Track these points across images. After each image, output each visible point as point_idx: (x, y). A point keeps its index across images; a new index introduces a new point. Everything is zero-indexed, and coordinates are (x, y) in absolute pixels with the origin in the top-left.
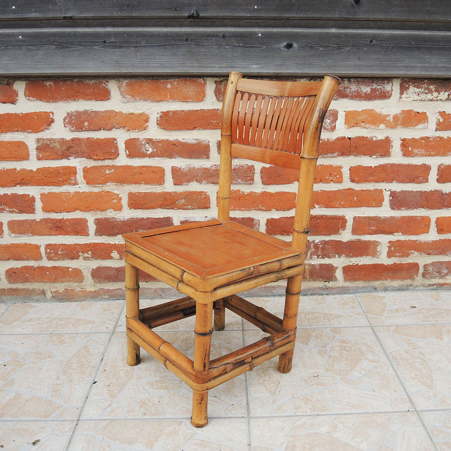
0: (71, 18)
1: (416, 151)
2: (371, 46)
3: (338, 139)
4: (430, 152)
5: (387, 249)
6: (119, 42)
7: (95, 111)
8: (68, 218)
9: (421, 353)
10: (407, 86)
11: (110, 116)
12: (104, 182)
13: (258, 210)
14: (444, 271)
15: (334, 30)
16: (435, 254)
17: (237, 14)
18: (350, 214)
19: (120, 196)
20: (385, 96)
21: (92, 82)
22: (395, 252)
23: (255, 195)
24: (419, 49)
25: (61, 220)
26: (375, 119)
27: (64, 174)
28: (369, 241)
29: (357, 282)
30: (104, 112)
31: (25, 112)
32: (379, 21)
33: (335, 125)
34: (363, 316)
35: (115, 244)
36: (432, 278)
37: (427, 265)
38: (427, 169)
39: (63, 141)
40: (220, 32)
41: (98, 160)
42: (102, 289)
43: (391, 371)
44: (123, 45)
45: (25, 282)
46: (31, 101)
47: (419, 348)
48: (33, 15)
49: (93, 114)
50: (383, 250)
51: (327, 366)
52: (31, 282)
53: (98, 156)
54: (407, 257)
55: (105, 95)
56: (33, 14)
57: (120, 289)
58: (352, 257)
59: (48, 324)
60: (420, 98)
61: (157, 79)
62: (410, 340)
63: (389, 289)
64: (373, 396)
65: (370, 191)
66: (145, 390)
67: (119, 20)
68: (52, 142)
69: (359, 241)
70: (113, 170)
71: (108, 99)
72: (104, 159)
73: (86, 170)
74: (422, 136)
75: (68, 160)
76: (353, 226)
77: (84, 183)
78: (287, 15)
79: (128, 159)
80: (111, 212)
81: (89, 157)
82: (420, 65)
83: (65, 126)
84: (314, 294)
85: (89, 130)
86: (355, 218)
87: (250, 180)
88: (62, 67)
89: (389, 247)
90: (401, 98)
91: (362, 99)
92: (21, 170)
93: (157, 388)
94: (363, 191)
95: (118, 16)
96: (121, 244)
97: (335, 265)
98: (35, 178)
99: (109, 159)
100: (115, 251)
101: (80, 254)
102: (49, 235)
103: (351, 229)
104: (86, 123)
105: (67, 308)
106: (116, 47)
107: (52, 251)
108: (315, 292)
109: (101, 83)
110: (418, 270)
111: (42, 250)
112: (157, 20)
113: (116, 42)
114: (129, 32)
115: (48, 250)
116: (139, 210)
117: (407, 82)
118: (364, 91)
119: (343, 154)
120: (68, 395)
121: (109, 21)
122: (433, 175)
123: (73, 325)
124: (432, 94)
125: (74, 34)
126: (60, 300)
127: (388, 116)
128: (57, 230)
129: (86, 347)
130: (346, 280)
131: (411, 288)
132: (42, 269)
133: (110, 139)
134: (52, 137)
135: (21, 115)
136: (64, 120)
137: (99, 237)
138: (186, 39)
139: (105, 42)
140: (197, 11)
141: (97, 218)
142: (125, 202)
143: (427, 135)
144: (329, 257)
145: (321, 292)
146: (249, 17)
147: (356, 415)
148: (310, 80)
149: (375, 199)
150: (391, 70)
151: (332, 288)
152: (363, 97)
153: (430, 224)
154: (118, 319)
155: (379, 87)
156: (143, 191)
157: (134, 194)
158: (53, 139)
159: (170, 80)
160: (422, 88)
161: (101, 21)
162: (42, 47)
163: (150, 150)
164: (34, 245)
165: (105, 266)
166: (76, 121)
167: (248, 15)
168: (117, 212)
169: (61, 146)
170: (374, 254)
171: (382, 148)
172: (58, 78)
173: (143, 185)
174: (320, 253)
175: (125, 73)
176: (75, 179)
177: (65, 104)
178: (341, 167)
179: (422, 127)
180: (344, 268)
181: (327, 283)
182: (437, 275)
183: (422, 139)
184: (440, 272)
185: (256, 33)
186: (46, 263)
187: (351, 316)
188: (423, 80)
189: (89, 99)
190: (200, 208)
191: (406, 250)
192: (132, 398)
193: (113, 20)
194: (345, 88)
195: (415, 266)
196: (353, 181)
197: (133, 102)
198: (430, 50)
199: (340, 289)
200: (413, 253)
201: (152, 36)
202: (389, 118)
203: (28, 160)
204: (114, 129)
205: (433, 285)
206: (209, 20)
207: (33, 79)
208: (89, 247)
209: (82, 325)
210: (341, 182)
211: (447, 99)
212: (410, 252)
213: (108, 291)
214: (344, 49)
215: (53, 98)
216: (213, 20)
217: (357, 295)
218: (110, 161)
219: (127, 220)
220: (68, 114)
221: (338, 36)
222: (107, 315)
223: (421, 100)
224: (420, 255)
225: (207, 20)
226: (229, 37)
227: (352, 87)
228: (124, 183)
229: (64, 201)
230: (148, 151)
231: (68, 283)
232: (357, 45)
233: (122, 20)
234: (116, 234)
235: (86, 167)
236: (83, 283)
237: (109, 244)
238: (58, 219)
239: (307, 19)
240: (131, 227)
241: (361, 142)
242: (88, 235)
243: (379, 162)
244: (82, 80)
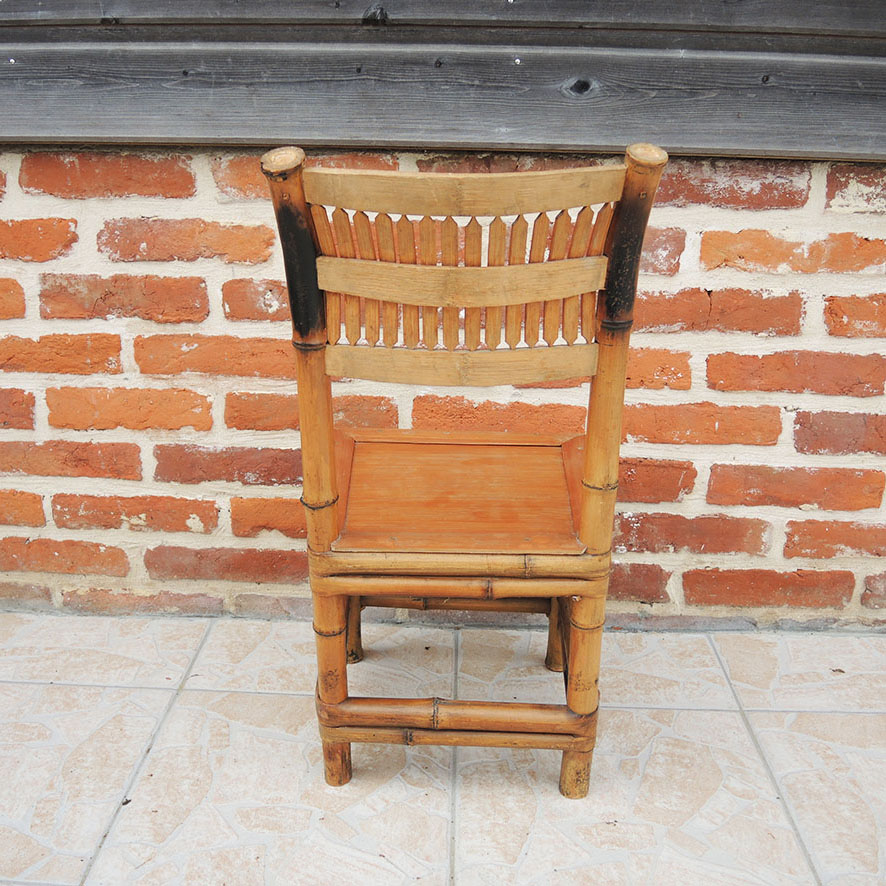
0: (117, 21)
1: (858, 325)
2: (765, 88)
3: (683, 293)
5: (785, 540)
6: (216, 73)
7: (162, 221)
8: (102, 441)
9: (854, 782)
10: (843, 180)
11: (193, 231)
12: (177, 370)
15: (682, 54)
17: (469, 16)
18: (703, 458)
19: (209, 399)
20: (792, 200)
21: (158, 158)
22: (801, 545)
23: (497, 409)
24: (873, 97)
25: (87, 444)
26: (768, 251)
27: (96, 350)
28: (744, 520)
29: (713, 608)
30: (181, 222)
31: (20, 219)
32: (784, 34)
33: (678, 262)
34: (722, 683)
35: (195, 501)
36: (881, 607)
37: (874, 578)
38: (879, 365)
39: (94, 282)
40: (433, 54)
41: (166, 322)
42: (166, 593)
43: (784, 822)
44: (224, 80)
45: (12, 569)
46: (32, 195)
47: (848, 769)
48: (39, 15)
49: (157, 226)
50: (776, 540)
51: (637, 799)
52: (23, 571)
53: (166, 315)
54: (828, 557)
55: (183, 187)
56: (40, 12)
57: (203, 595)
58: (705, 552)
59: (49, 663)
60: (871, 208)
62: (829, 748)
63: (785, 626)
65: (749, 409)
66: (230, 827)
67: (218, 27)
68: (73, 282)
69: (722, 518)
70: (196, 345)
71: (191, 195)
72: (179, 322)
73: (139, 343)
74: (872, 292)
75: (104, 322)
76: (709, 486)
77: (135, 371)
78: (579, 20)
79: (227, 323)
80: (189, 433)
81: (148, 317)
82: (875, 134)
83: (99, 250)
84: (618, 629)
85: (149, 258)
86: (714, 468)
88: (95, 126)
89: (788, 534)
90: (828, 205)
91: (740, 207)
92: (9, 339)
93: (257, 826)
94: (736, 408)
95: (213, 19)
96: (207, 502)
97: (666, 569)
98: (36, 355)
99: (189, 321)
100: (194, 516)
101: (123, 517)
102: (60, 475)
103: (705, 492)
104: (144, 245)
105: (92, 629)
106: (208, 84)
107: (66, 510)
108: (621, 625)
109: (176, 160)
110: (852, 587)
111: (47, 505)
112: (297, 28)
113: (210, 74)
114: (237, 52)
115: (59, 507)
116: (247, 431)
117: (843, 170)
118: (746, 189)
119: (693, 326)
120: (66, 827)
121: (194, 27)
123: (98, 668)
125: (123, 56)
126: (80, 611)
127: (798, 245)
128: (76, 466)
129: (118, 719)
130: (688, 602)
131: (834, 626)
132: (45, 544)
133: (192, 279)
134: (73, 273)
135: (10, 224)
136: (99, 237)
137: (163, 484)
138: (358, 68)
139: (185, 72)
140: (382, 9)
141: (160, 444)
142: (218, 413)
143: (885, 290)
144: (653, 551)
145: (633, 625)
146: (497, 21)
149: (763, 429)
150: (807, 144)
151: (657, 618)
152: (743, 202)
153: (883, 487)
154: (194, 660)
155: (779, 181)
156: (257, 392)
157: (238, 398)
158: (75, 277)
159: (320, 157)
160: (878, 184)
161: (179, 28)
162: (56, 82)
163: (275, 305)
164: (31, 495)
165: (173, 545)
166: (123, 240)
167: (494, 18)
168: (202, 433)
169: (90, 291)
170: (755, 548)
171: (783, 315)
172: (89, 148)
173: (256, 378)
174: (633, 540)
175: (226, 139)
176: (118, 361)
177: (102, 204)
178: (687, 355)
179: (873, 272)
180: (685, 576)
181: (646, 607)
183: (872, 298)
185: (509, 58)
186: (53, 533)
187: (698, 685)
188: (880, 168)
189: (151, 195)
191: (827, 543)
192: (202, 845)
193: (204, 27)
194: (703, 181)
195: (846, 579)
196: (712, 386)
197: (241, 201)
199: (676, 620)
200: (842, 551)
201: (285, 61)
202: (800, 251)
203: (23, 317)
204: (200, 259)
205: (884, 622)
206: (408, 28)
207: (38, 150)
208: (141, 504)
209: (116, 669)
210: (686, 388)
213: (179, 598)
214: (704, 95)
215: (77, 190)
216: (416, 28)
217: (712, 636)
218: (191, 325)
219: (222, 452)
220: (107, 224)
221: (693, 65)
222: (172, 649)
223: (875, 212)
224: (858, 555)
225: (403, 28)
226: (451, 65)
227: (718, 179)
228: (217, 372)
229: (94, 407)
230: (271, 306)
231: (97, 577)
232: (733, 85)
233: (223, 27)
234: (198, 480)
235: (140, 336)
236: (127, 579)
237: (182, 499)
238: (79, 444)
239: (623, 28)
240: (229, 466)
241: (735, 301)
242: (141, 479)
243: (773, 346)
244: (139, 154)
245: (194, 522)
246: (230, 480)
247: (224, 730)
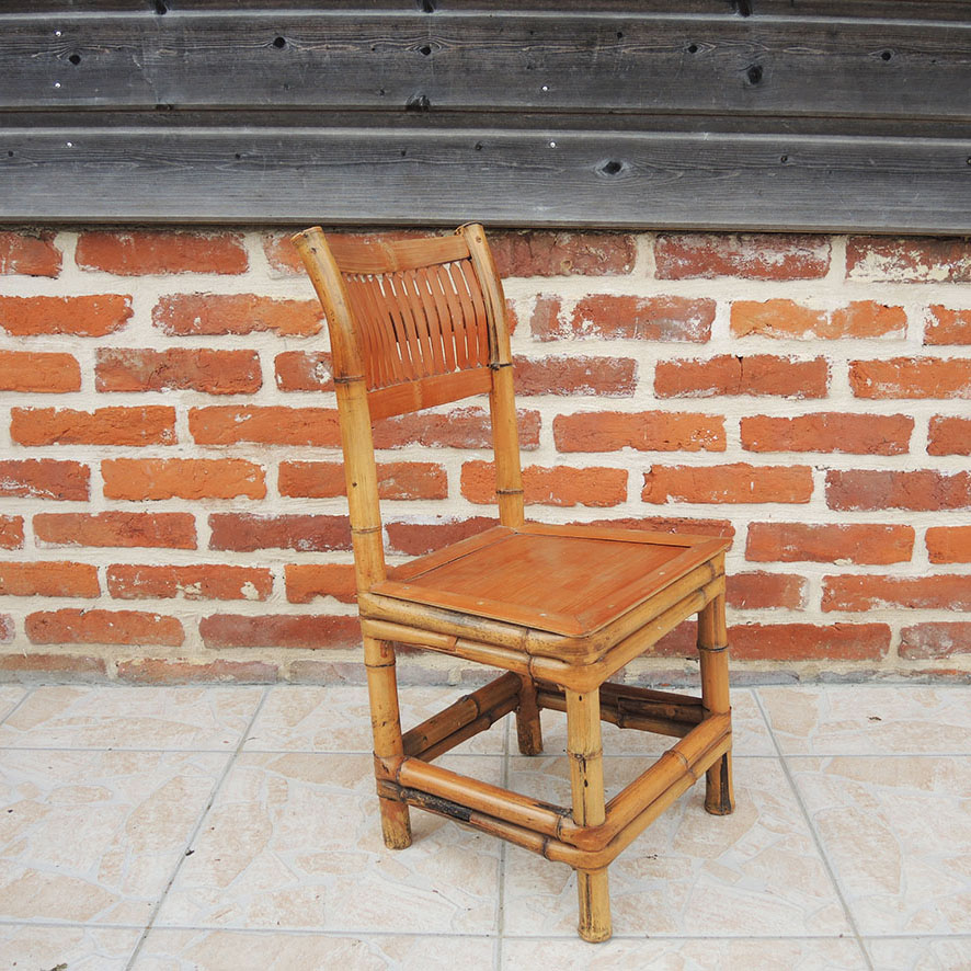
0: (171, 107)
1: (882, 387)
2: (784, 168)
3: (715, 360)
4: (911, 390)
5: (821, 594)
6: (266, 157)
7: (216, 296)
8: (157, 512)
9: (882, 817)
10: (861, 251)
11: (246, 306)
12: (232, 440)
13: (547, 504)
14: (944, 644)
15: (706, 137)
16: (925, 607)
17: (506, 103)
18: (741, 517)
19: (263, 468)
20: (814, 271)
21: (211, 236)
22: (838, 599)
23: (542, 473)
24: (885, 174)
25: (142, 515)
26: (794, 319)
27: (151, 422)
28: (782, 575)
29: (756, 663)
30: (234, 297)
31: (76, 296)
32: (800, 117)
33: (710, 331)
34: (763, 733)
35: (250, 569)
36: (918, 658)
37: (909, 629)
38: (904, 424)
39: (149, 356)
40: (473, 138)
41: (220, 393)
42: (221, 661)
43: (814, 852)
44: (275, 163)
45: (66, 641)
46: (88, 272)
47: (877, 805)
48: (96, 101)
49: (212, 301)
50: (813, 595)
51: (677, 836)
52: (77, 643)
53: (220, 387)
54: (864, 610)
55: (236, 264)
56: (97, 99)
57: (258, 662)
58: (746, 608)
59: (105, 730)
60: (889, 277)
61: (343, 232)
62: (860, 787)
63: (826, 679)
64: (768, 902)
65: (783, 469)
66: (290, 871)
67: (268, 113)
68: (129, 356)
69: (761, 574)
70: (250, 416)
71: (244, 272)
72: (232, 393)
73: (194, 415)
74: (894, 356)
75: (158, 394)
76: (747, 543)
77: (189, 441)
78: (609, 106)
79: (280, 394)
80: (243, 502)
81: (202, 388)
82: (888, 208)
83: (154, 325)
84: (666, 686)
85: (203, 332)
86: (751, 526)
87: (531, 442)
88: (150, 206)
89: (825, 589)
90: (848, 275)
91: (766, 278)
92: (64, 412)
93: (316, 869)
94: (770, 468)
95: (264, 106)
96: (261, 569)
98: (91, 428)
99: (242, 393)
100: (249, 583)
101: (179, 586)
102: (115, 546)
103: (744, 550)
104: (198, 320)
105: (148, 699)
106: (260, 167)
107: (121, 580)
108: (668, 681)
109: (228, 238)
110: (888, 639)
111: (102, 576)
112: (344, 114)
113: (261, 157)
114: (287, 137)
115: (114, 578)
116: (299, 499)
117: (861, 242)
118: (771, 261)
119: (726, 390)
120: (133, 876)
121: (248, 114)
122: (919, 438)
123: (157, 734)
124: (914, 268)
125: (178, 141)
126: (134, 682)
127: (822, 313)
128: (132, 537)
129: (178, 780)
130: (732, 657)
131: (874, 677)
132: (100, 615)
133: (245, 351)
134: (128, 347)
135: (66, 301)
136: (154, 312)
137: (218, 552)
138: (403, 150)
139: (237, 155)
140: (424, 97)
141: (214, 512)
142: (272, 481)
143: (906, 354)
145: (680, 682)
146: (533, 107)
147: (727, 942)
148: (659, 237)
149: (794, 487)
150: (825, 219)
152: (769, 274)
153: (913, 542)
154: (251, 725)
155: (801, 253)
156: (310, 461)
157: (292, 466)
158: (130, 351)
159: (368, 235)
160: (894, 255)
161: (232, 114)
162: (112, 165)
163: (327, 376)
164: (85, 566)
165: (228, 613)
166: (177, 315)
167: (529, 105)
168: (256, 501)
169: (145, 364)
170: (794, 603)
171: (811, 379)
172: (143, 227)
173: (309, 447)
175: (277, 219)
176: (173, 433)
177: (156, 280)
178: (721, 418)
179: (893, 337)
180: (729, 632)
181: (692, 663)
182: (931, 651)
183: (894, 361)
184: (935, 646)
185: (545, 142)
186: (108, 604)
187: (740, 734)
188: (896, 240)
189: (204, 272)
190: (427, 499)
191: (862, 596)
193: (256, 113)
194: (731, 254)
195: (883, 630)
196: (746, 447)
197: (292, 277)
198: (908, 177)
200: (877, 604)
201: (334, 145)
202: (823, 318)
203: (78, 391)
204: (253, 332)
205: (921, 673)
206: (450, 114)
207: (94, 229)
208: (196, 573)
209: (174, 735)
210: (722, 450)
211: (948, 280)
212: (870, 600)
213: (234, 665)
214: (727, 174)
215: (133, 268)
216: (457, 114)
217: (756, 690)
218: (244, 397)
219: (276, 520)
220: (161, 300)
221: (717, 147)
222: (228, 715)
223: (892, 281)
224: (892, 608)
225: (445, 114)
226: (490, 148)
227: (744, 252)
228: (270, 442)
229: (149, 478)
230: (322, 377)
231: (152, 647)
232: (754, 165)
233: (274, 113)
234: (252, 548)
235: (194, 408)
236: (183, 648)
237: (236, 567)
238: (134, 514)
239: (651, 113)
240: (283, 533)
241: (764, 367)
242: (195, 548)
243: (801, 407)
244: (192, 232)
245: (249, 590)
246: (284, 546)
247: (283, 787)
